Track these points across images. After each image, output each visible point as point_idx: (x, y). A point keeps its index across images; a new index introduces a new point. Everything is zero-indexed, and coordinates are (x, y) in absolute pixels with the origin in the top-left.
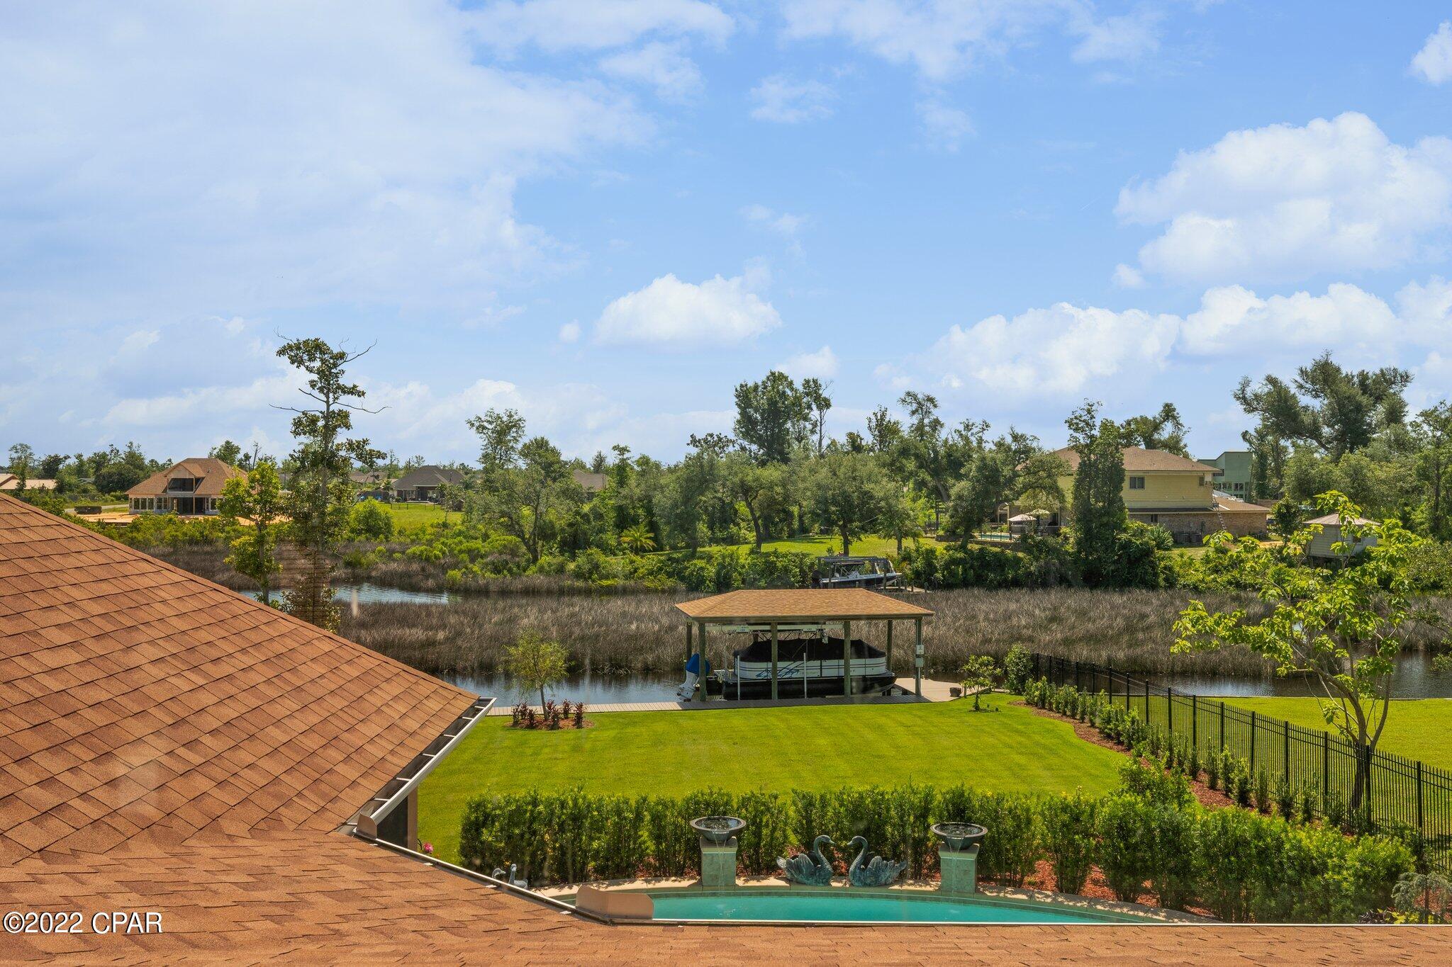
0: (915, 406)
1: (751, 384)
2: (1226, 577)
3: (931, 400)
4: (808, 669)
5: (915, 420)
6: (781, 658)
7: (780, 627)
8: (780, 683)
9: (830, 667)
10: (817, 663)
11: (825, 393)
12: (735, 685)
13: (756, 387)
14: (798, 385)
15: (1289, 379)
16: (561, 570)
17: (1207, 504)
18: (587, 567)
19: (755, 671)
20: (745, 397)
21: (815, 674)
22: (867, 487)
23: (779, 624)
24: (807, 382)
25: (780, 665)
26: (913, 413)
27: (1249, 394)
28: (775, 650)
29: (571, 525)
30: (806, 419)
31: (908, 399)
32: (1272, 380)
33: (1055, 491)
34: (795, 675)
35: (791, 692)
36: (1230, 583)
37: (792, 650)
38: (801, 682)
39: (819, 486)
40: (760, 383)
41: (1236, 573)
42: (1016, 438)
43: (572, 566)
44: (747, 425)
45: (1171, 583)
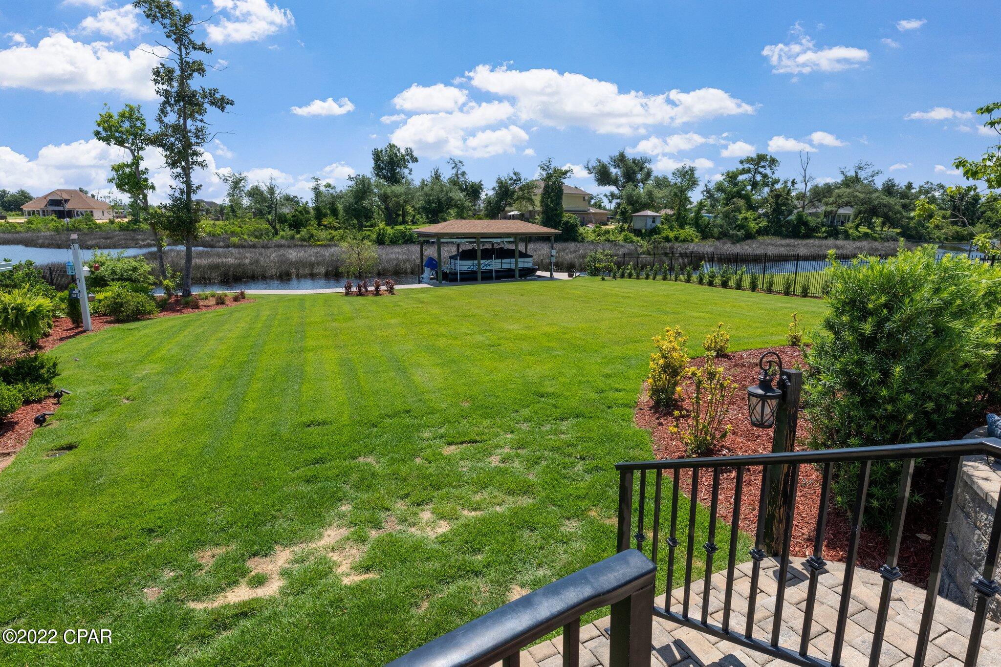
0: (453, 165)
1: (379, 149)
2: (603, 238)
3: (461, 162)
4: (495, 264)
5: (454, 171)
6: (482, 259)
7: (482, 240)
8: (482, 272)
9: (506, 263)
10: (499, 261)
11: (415, 154)
12: (456, 274)
13: (382, 151)
14: (403, 151)
15: (606, 160)
16: (292, 238)
17: (586, 209)
18: (307, 236)
19: (465, 266)
20: (377, 155)
21: (498, 267)
22: (450, 194)
23: (482, 238)
24: (407, 149)
25: (482, 262)
26: (453, 168)
27: (590, 167)
28: (479, 254)
29: (294, 216)
30: (406, 167)
31: (451, 162)
32: (599, 161)
33: (530, 200)
34: (488, 268)
35: (488, 277)
36: (606, 240)
37: (487, 254)
38: (491, 272)
39: (427, 195)
40: (384, 149)
41: (607, 236)
42: (515, 174)
43: (299, 236)
44: (378, 168)
45: (583, 240)
